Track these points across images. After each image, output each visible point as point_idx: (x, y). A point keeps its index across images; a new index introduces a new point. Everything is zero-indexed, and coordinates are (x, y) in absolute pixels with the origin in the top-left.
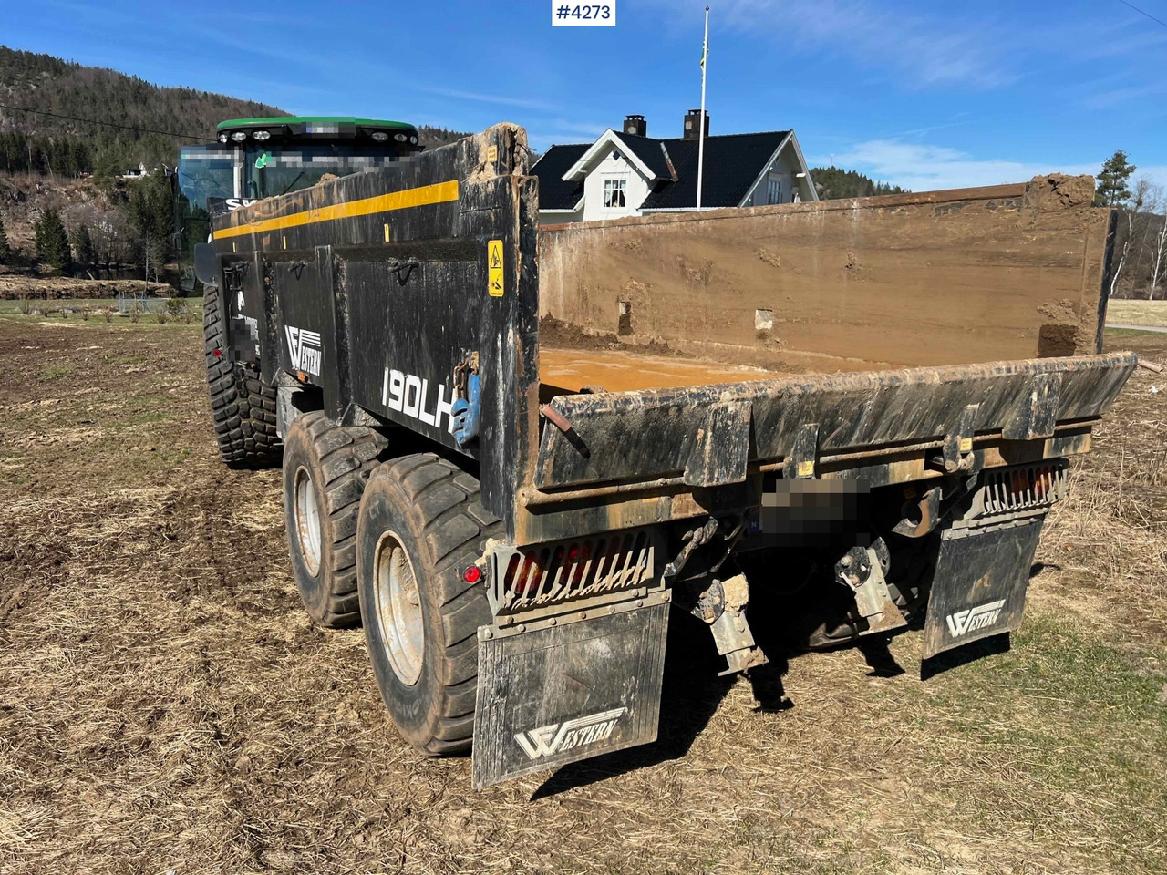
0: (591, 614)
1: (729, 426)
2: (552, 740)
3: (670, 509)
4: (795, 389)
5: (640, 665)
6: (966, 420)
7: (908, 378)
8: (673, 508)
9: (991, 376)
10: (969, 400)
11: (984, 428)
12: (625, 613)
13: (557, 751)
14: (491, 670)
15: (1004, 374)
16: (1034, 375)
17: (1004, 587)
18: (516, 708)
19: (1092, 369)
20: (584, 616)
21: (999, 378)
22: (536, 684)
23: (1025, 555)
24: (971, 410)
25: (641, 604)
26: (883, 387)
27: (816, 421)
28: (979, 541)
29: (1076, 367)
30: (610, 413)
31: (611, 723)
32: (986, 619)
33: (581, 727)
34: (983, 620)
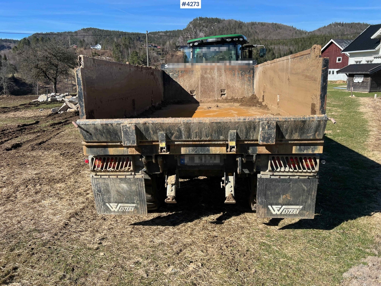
0: (119, 177)
1: (128, 130)
2: (116, 207)
4: (150, 121)
5: (138, 194)
6: (230, 135)
7: (195, 121)
8: (129, 152)
9: (235, 121)
10: (229, 129)
11: (246, 139)
12: (130, 178)
13: (118, 211)
14: (94, 185)
15: (242, 121)
16: (259, 122)
17: (301, 201)
18: (104, 197)
19: (295, 121)
20: (117, 177)
21: (239, 122)
22: (108, 192)
23: (309, 191)
24: (233, 132)
25: (134, 177)
26: (184, 123)
27: (164, 131)
28: (278, 181)
29: (284, 120)
30: (90, 124)
31: (133, 207)
32: (292, 211)
33: (124, 206)
34: (290, 211)
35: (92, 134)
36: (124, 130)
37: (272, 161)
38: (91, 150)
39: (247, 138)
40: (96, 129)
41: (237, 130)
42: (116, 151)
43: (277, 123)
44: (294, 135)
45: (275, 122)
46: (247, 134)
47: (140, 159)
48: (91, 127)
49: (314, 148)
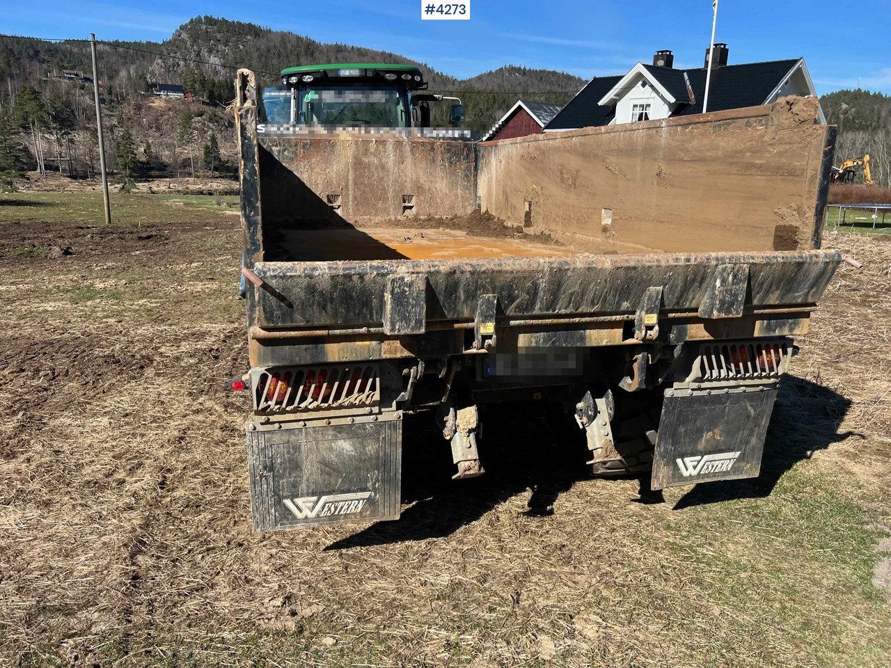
0: (333, 422)
1: (406, 292)
2: (313, 508)
3: (380, 351)
4: (465, 267)
5: (382, 463)
6: (648, 300)
7: (578, 263)
8: (383, 351)
9: (668, 264)
10: (650, 282)
11: (676, 307)
12: (364, 424)
13: (317, 516)
14: (257, 452)
15: (682, 263)
16: (717, 266)
17: (738, 442)
18: (282, 482)
19: (784, 263)
20: (329, 423)
21: (676, 266)
23: (757, 419)
24: (654, 289)
25: (377, 419)
26: (552, 269)
27: (494, 293)
28: (704, 400)
29: (764, 260)
30: (300, 276)
31: (361, 501)
32: (720, 466)
33: (336, 502)
34: (717, 466)
35: (296, 304)
36: (396, 290)
37: (705, 357)
38: (273, 352)
39: (678, 305)
40: (311, 289)
41: (665, 286)
42: (347, 352)
44: (771, 295)
45: (749, 266)
46: (682, 296)
47: (406, 371)
48: (297, 284)
49: (794, 323)
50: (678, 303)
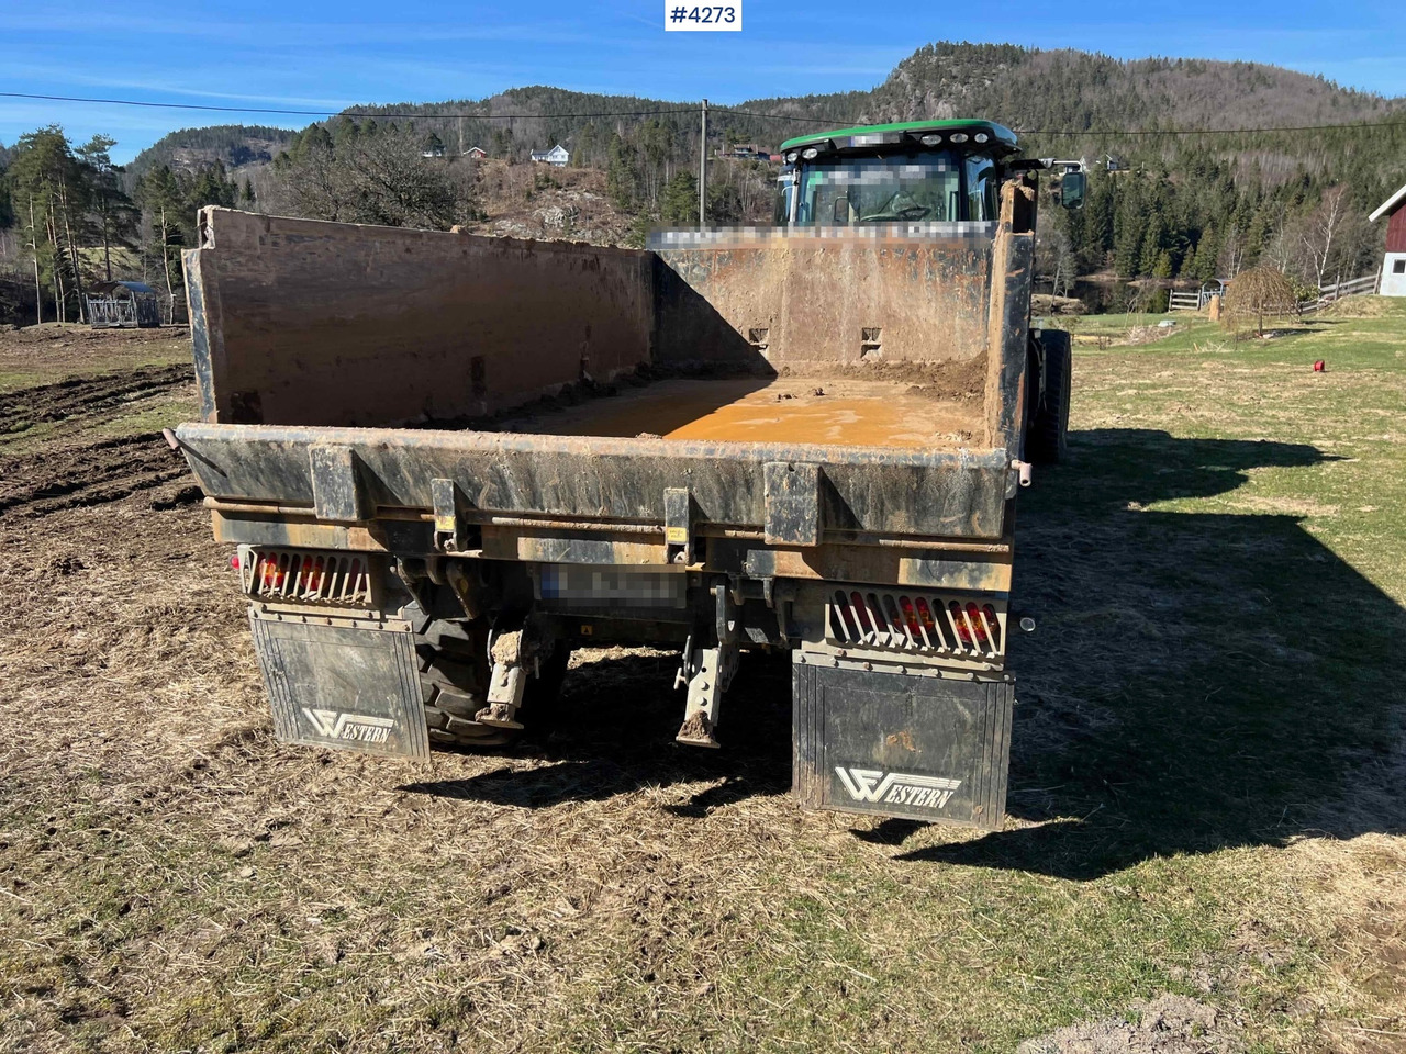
0: (335, 622)
1: (329, 467)
2: (334, 725)
5: (399, 686)
6: (669, 506)
8: (349, 540)
10: (662, 481)
11: (727, 520)
12: (368, 631)
13: (340, 736)
14: (262, 644)
16: (760, 463)
17: (954, 762)
18: (296, 685)
19: (884, 467)
20: (330, 623)
21: (692, 459)
22: (307, 670)
23: (984, 727)
24: (676, 494)
25: (381, 627)
27: (447, 477)
28: (864, 679)
29: (846, 460)
31: (385, 730)
32: (922, 796)
33: (358, 724)
34: (917, 796)
36: (319, 464)
37: (837, 607)
38: (234, 526)
39: (730, 519)
41: (690, 487)
42: (310, 536)
43: (820, 469)
44: (890, 517)
45: (816, 466)
46: (728, 505)
47: (392, 569)
48: (219, 450)
49: (978, 569)
50: (727, 515)
